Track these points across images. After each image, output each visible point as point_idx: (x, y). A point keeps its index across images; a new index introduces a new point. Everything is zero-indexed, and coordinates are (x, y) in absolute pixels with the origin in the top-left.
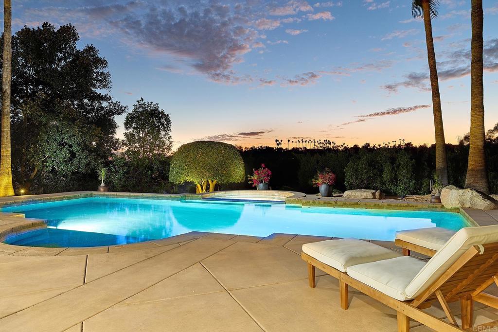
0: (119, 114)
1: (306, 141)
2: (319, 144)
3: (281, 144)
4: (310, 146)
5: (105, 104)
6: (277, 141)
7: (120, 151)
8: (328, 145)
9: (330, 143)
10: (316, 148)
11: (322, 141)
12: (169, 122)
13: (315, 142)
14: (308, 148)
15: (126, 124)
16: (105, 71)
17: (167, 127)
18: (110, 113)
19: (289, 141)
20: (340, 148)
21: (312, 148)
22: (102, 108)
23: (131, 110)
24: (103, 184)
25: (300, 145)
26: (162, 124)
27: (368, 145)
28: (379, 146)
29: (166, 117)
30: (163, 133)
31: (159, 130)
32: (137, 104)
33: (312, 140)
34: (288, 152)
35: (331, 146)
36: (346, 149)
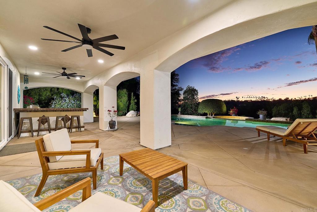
0: (181, 91)
1: (251, 97)
2: (259, 98)
3: (238, 99)
4: (254, 99)
5: (177, 88)
6: (237, 97)
7: (181, 103)
8: (263, 99)
9: (265, 98)
10: (257, 100)
11: (260, 97)
12: (197, 93)
13: (256, 98)
14: (252, 100)
15: (183, 94)
16: (178, 77)
17: (197, 94)
18: (178, 90)
19: (243, 97)
20: (270, 100)
21: (255, 100)
22: (176, 89)
23: (185, 89)
24: (180, 113)
25: (249, 99)
26: (195, 93)
27: (288, 98)
28: (295, 99)
29: (197, 91)
30: (195, 96)
31: (194, 95)
32: (187, 87)
33: (255, 97)
34: (242, 102)
35: (265, 99)
36: (274, 101)
